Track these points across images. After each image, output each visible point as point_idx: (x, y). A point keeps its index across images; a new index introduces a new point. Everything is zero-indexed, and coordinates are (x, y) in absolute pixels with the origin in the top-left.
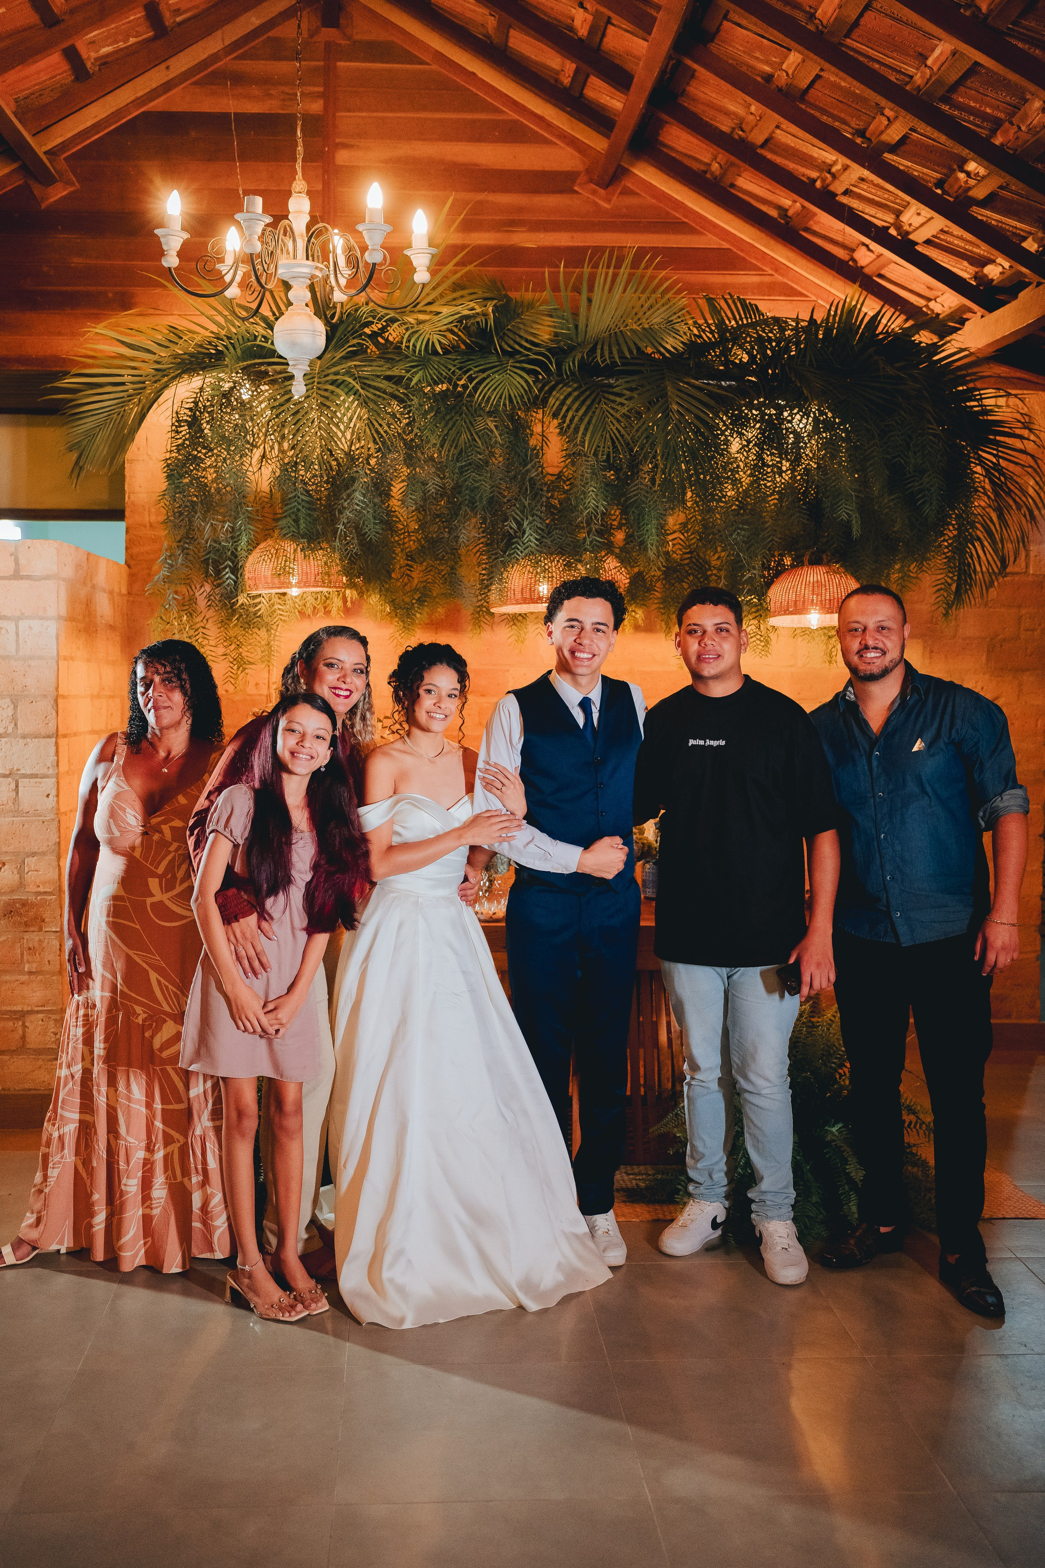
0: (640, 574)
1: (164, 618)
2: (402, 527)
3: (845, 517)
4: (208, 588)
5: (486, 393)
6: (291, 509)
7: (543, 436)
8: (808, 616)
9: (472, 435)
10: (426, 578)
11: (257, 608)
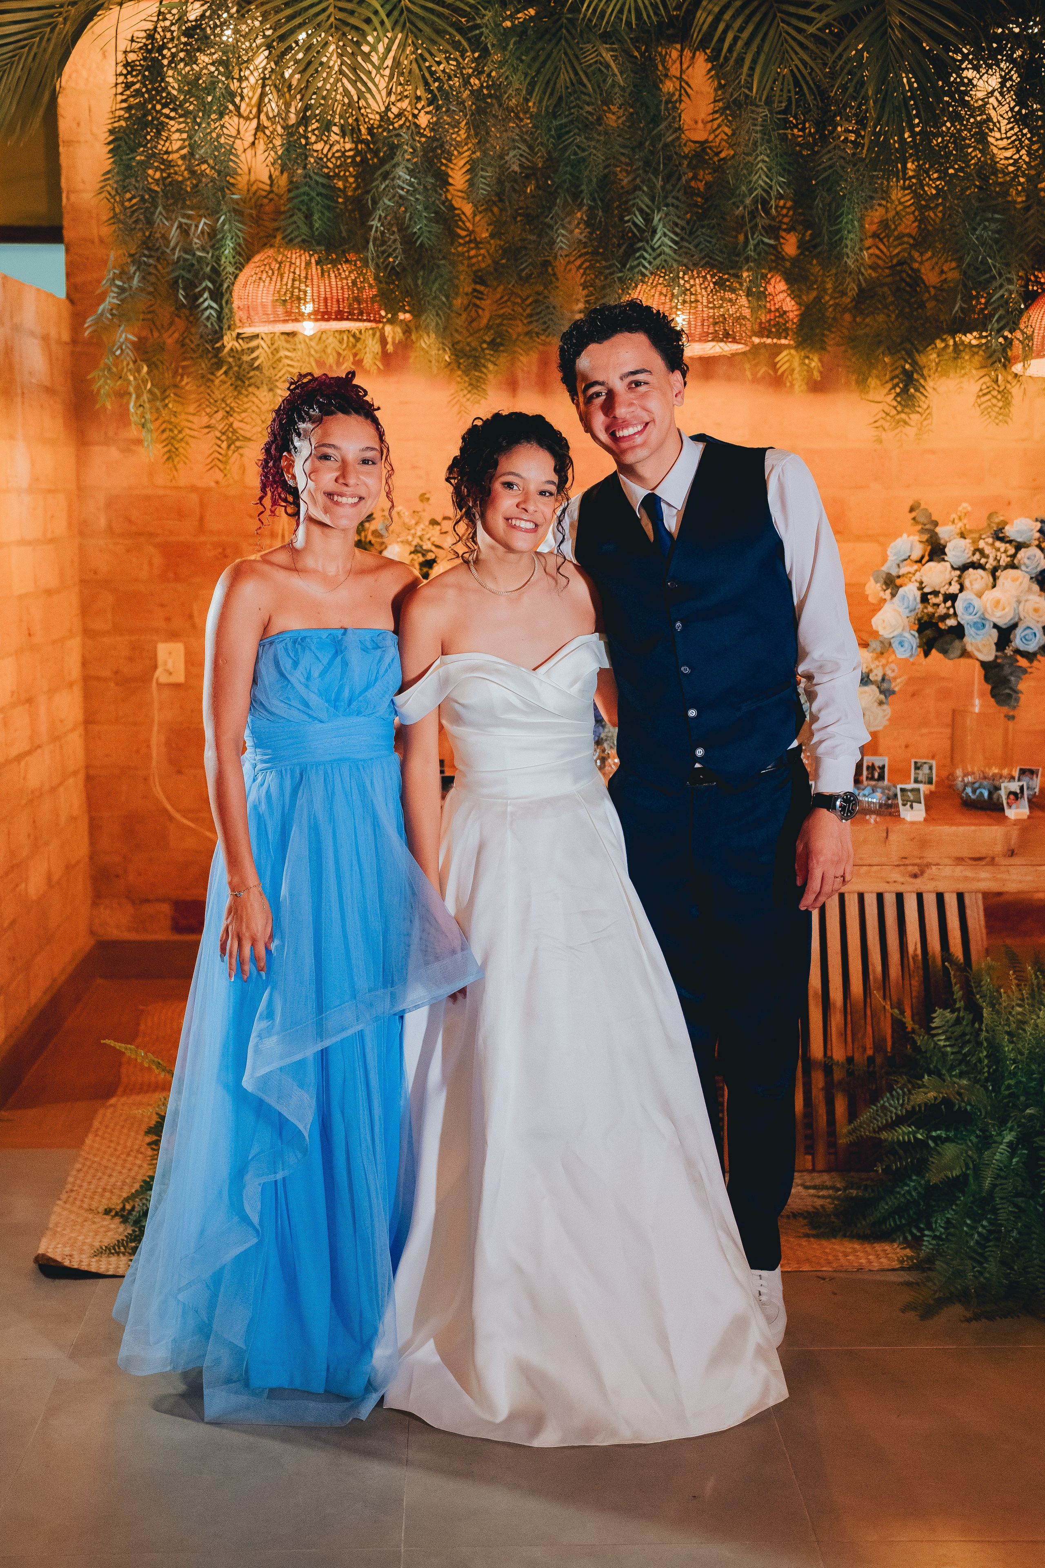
0: (818, 299)
1: (114, 369)
2: (465, 232)
4: (180, 324)
6: (300, 197)
7: (683, 80)
9: (576, 74)
10: (502, 312)
11: (254, 355)
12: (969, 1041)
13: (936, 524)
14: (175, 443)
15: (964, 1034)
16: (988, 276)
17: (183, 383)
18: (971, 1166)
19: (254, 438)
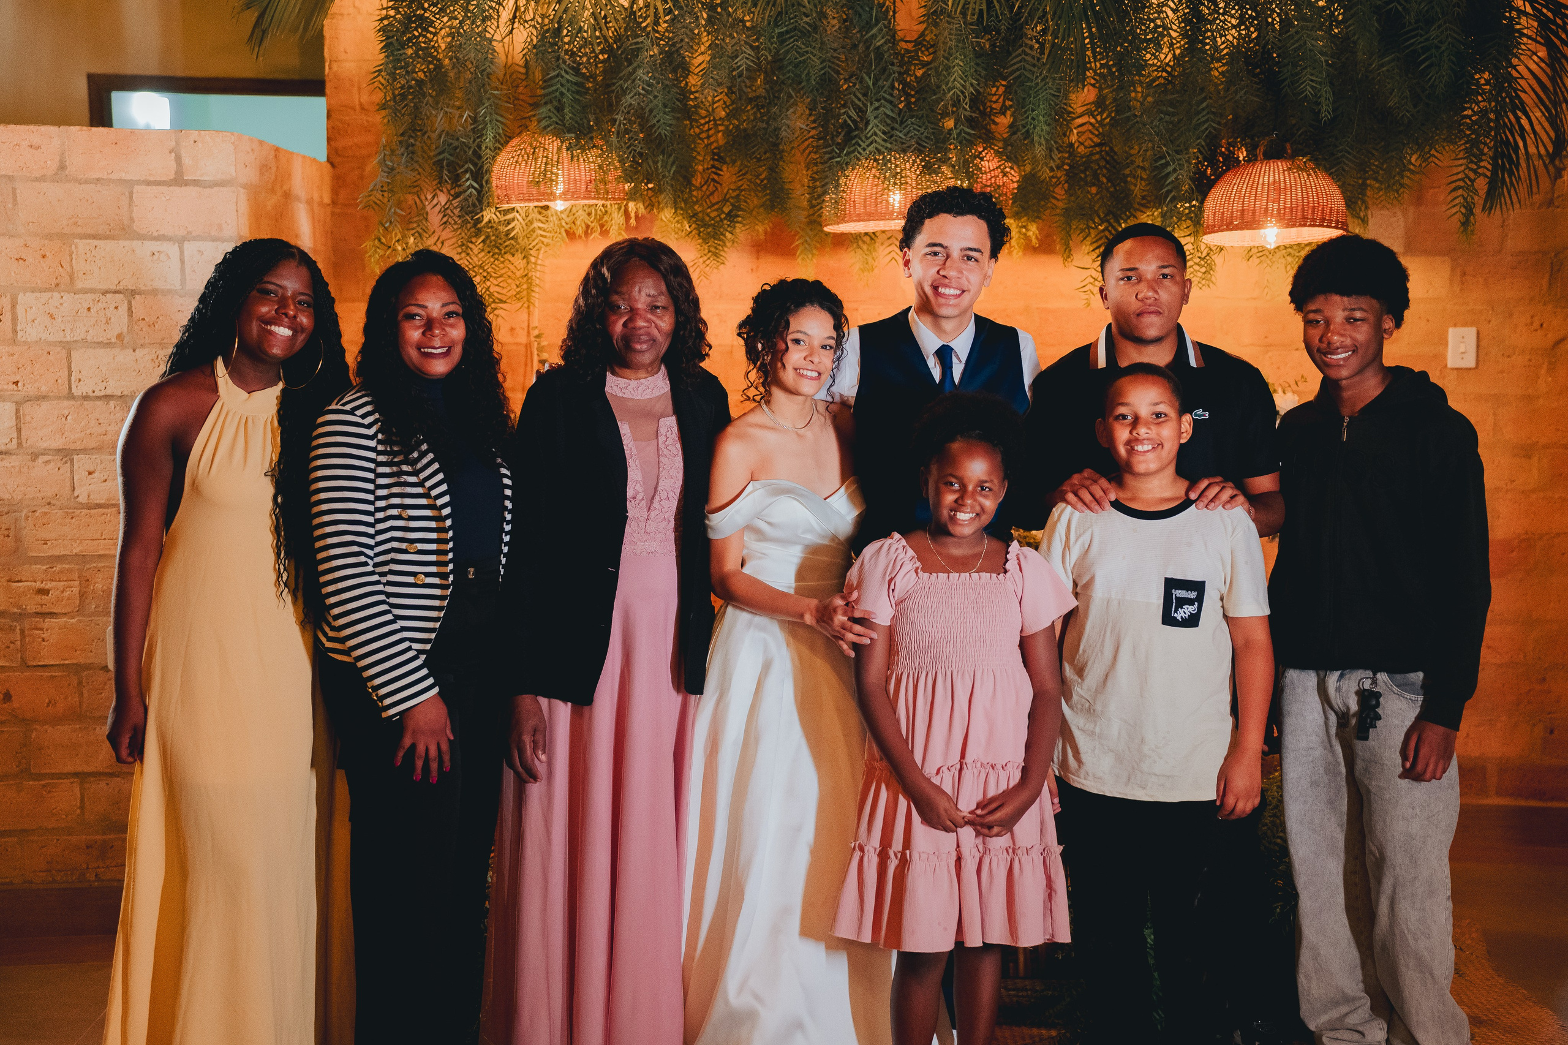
0: (1034, 174)
2: (705, 114)
3: (1312, 91)
4: (443, 198)
6: (553, 92)
8: (1262, 231)
10: (738, 185)
11: (510, 227)
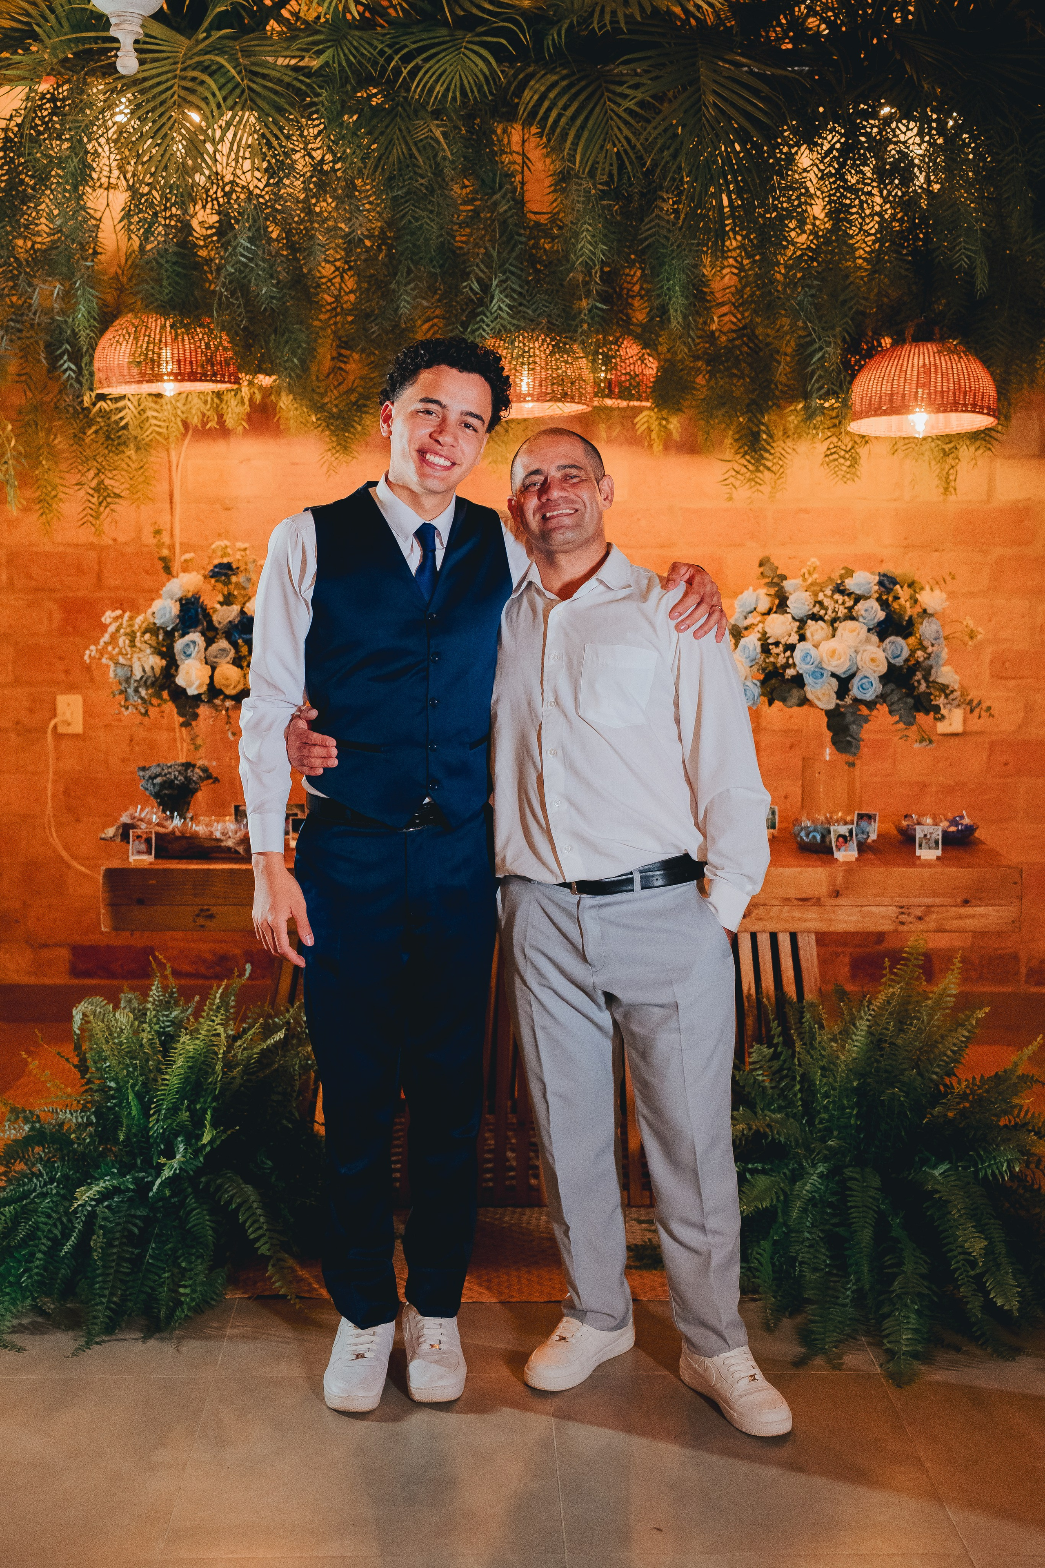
2: (330, 299)
3: (965, 263)
5: (427, 82)
7: (524, 155)
8: (911, 417)
9: (409, 147)
10: (373, 375)
11: (121, 415)
12: (786, 1076)
13: (784, 578)
14: (48, 499)
15: (781, 1069)
16: (808, 339)
17: (56, 441)
18: (782, 1198)
19: (122, 494)
